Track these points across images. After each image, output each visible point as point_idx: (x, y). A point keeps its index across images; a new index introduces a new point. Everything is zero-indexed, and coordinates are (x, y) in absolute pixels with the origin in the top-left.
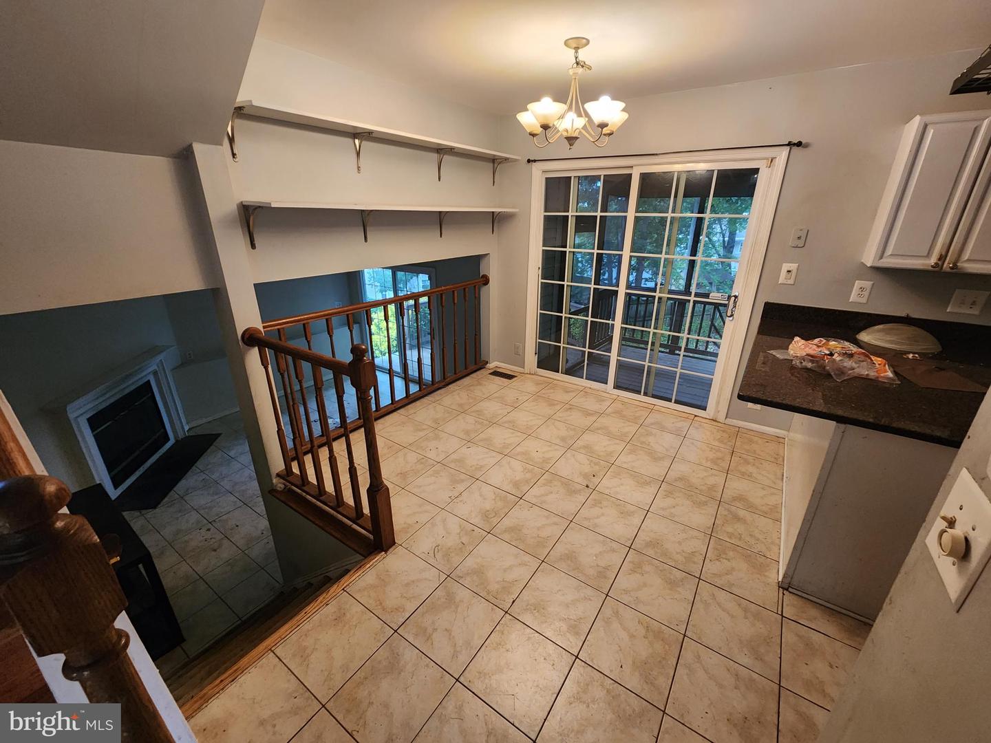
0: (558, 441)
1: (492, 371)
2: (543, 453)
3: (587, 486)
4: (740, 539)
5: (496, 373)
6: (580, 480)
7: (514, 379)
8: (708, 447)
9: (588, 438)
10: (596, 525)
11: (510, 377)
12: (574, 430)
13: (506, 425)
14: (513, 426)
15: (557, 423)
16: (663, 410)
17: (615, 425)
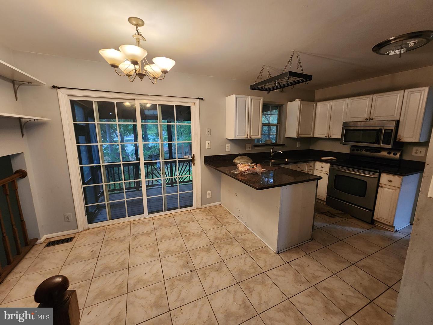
0: (149, 260)
1: (46, 244)
2: (150, 272)
3: (192, 271)
4: (253, 247)
5: (51, 244)
6: (184, 271)
7: (75, 240)
8: (207, 220)
9: (163, 246)
10: (217, 287)
11: (69, 240)
12: (151, 247)
13: (103, 273)
14: (109, 270)
15: (137, 249)
16: (177, 214)
17: (167, 232)
